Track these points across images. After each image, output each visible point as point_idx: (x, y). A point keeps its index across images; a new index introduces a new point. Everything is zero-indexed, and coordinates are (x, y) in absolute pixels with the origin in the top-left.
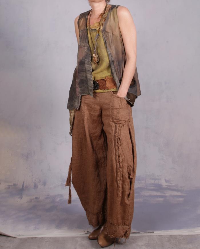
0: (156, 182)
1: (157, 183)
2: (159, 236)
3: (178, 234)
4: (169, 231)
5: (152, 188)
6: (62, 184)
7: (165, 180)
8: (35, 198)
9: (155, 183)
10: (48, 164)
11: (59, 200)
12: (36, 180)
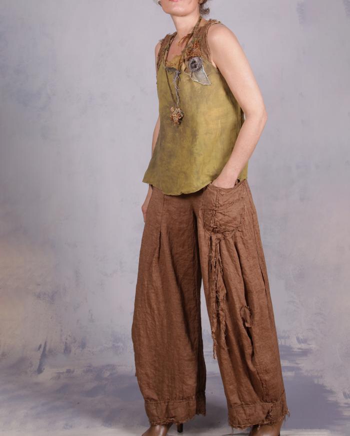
0: (281, 343)
1: (283, 344)
8: (65, 371)
10: (89, 311)
11: (108, 374)
12: (69, 338)
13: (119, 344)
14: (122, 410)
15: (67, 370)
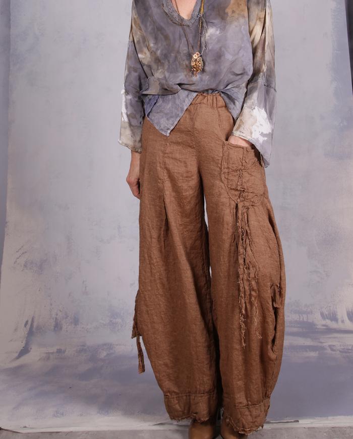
0: (303, 319)
1: (305, 320)
2: (309, 428)
3: (348, 425)
4: (330, 418)
5: (295, 330)
6: (111, 321)
7: (322, 314)
8: (55, 350)
9: (301, 319)
10: (83, 282)
11: (105, 355)
12: (60, 314)
13: (117, 320)
14: (120, 395)
15: (57, 349)
